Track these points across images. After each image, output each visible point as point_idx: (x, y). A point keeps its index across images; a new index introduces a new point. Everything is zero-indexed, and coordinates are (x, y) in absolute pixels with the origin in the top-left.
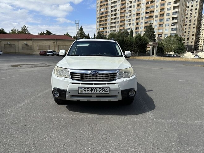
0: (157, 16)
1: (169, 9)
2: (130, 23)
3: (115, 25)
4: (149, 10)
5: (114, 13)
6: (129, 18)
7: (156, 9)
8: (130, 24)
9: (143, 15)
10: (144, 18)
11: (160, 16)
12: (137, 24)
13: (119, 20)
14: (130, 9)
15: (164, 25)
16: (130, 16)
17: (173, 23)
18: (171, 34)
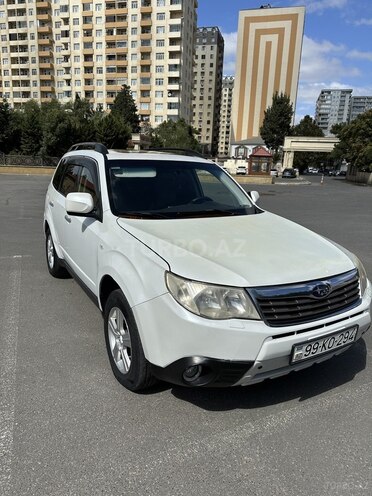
0: (134, 69)
1: (160, 56)
2: (68, 77)
3: (24, 78)
4: (114, 51)
5: (20, 42)
6: (66, 65)
7: (131, 51)
8: (68, 82)
9: (100, 62)
10: (104, 70)
11: (142, 71)
12: (88, 82)
13: (36, 66)
14: (65, 40)
15: (152, 94)
16: (67, 58)
17: (171, 91)
18: (169, 116)
